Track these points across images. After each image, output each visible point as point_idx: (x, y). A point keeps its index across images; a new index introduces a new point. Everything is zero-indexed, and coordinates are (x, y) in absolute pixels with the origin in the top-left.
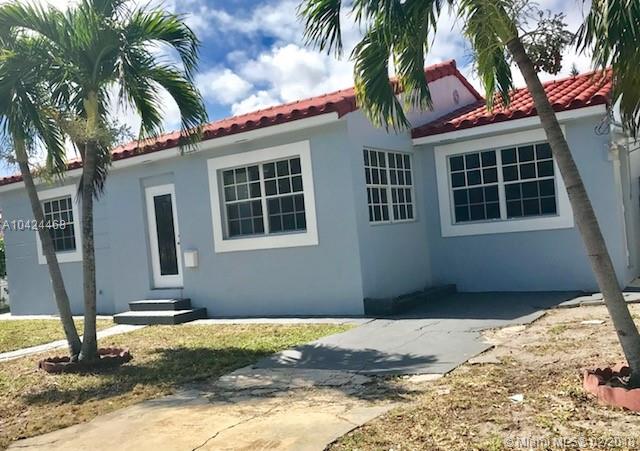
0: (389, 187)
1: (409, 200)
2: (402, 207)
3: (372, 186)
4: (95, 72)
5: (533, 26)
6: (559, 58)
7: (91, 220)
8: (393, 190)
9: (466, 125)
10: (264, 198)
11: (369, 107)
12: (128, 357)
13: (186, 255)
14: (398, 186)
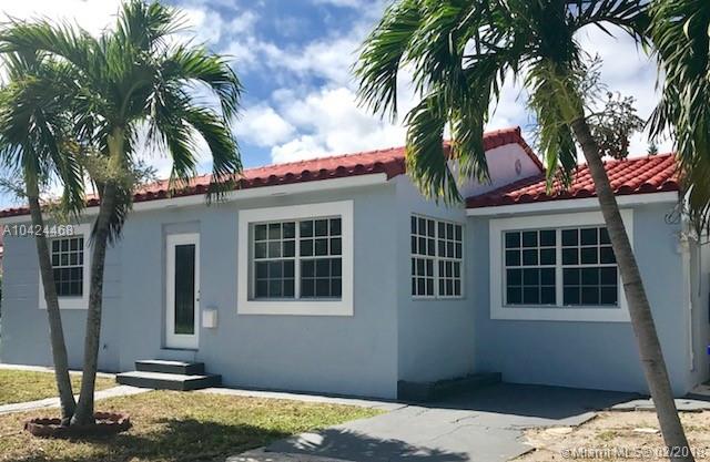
0: (436, 259)
1: (457, 275)
2: (449, 282)
3: (417, 256)
4: (124, 106)
5: (600, 107)
6: (626, 144)
7: (102, 268)
8: (441, 263)
9: (526, 199)
10: (297, 258)
11: (419, 176)
12: (127, 425)
13: (204, 313)
14: (446, 259)
